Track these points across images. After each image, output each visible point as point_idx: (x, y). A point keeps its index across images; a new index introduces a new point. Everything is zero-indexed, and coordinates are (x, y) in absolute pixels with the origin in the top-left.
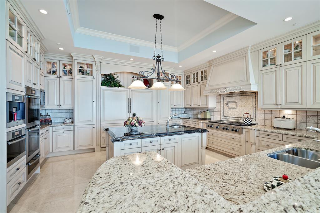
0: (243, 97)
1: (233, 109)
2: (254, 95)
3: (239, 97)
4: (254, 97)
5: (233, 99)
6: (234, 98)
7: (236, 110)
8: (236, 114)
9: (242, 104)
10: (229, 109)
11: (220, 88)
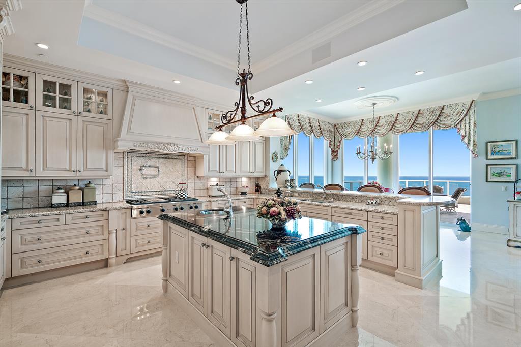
0: (169, 160)
1: (150, 178)
2: (183, 160)
3: (161, 160)
4: (183, 161)
5: (151, 162)
6: (153, 160)
7: (157, 179)
8: (156, 185)
9: (167, 170)
10: (144, 178)
11: (167, 144)
